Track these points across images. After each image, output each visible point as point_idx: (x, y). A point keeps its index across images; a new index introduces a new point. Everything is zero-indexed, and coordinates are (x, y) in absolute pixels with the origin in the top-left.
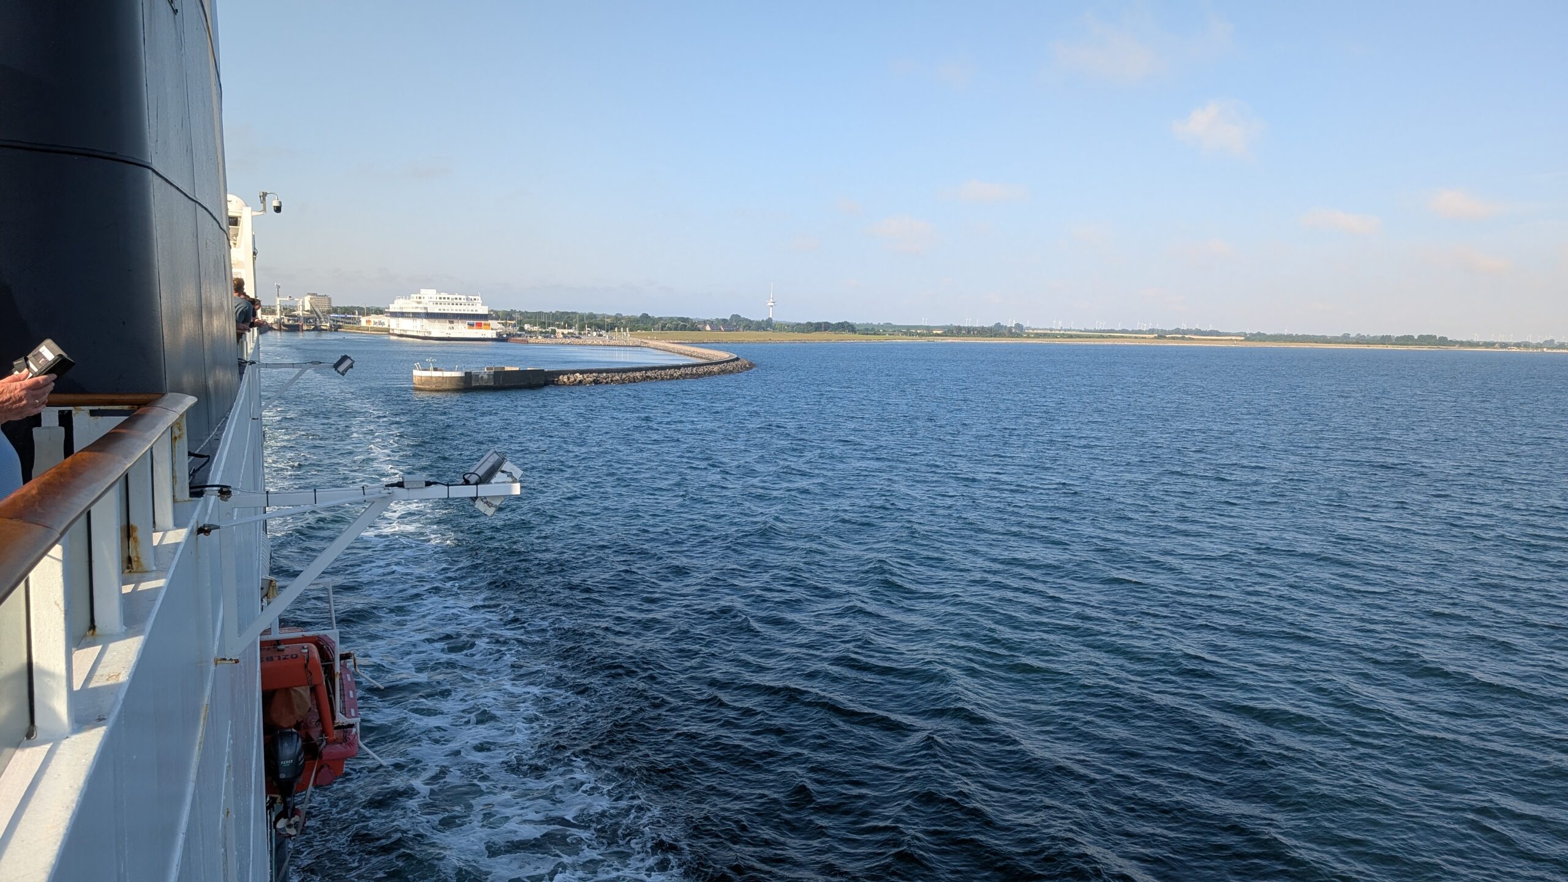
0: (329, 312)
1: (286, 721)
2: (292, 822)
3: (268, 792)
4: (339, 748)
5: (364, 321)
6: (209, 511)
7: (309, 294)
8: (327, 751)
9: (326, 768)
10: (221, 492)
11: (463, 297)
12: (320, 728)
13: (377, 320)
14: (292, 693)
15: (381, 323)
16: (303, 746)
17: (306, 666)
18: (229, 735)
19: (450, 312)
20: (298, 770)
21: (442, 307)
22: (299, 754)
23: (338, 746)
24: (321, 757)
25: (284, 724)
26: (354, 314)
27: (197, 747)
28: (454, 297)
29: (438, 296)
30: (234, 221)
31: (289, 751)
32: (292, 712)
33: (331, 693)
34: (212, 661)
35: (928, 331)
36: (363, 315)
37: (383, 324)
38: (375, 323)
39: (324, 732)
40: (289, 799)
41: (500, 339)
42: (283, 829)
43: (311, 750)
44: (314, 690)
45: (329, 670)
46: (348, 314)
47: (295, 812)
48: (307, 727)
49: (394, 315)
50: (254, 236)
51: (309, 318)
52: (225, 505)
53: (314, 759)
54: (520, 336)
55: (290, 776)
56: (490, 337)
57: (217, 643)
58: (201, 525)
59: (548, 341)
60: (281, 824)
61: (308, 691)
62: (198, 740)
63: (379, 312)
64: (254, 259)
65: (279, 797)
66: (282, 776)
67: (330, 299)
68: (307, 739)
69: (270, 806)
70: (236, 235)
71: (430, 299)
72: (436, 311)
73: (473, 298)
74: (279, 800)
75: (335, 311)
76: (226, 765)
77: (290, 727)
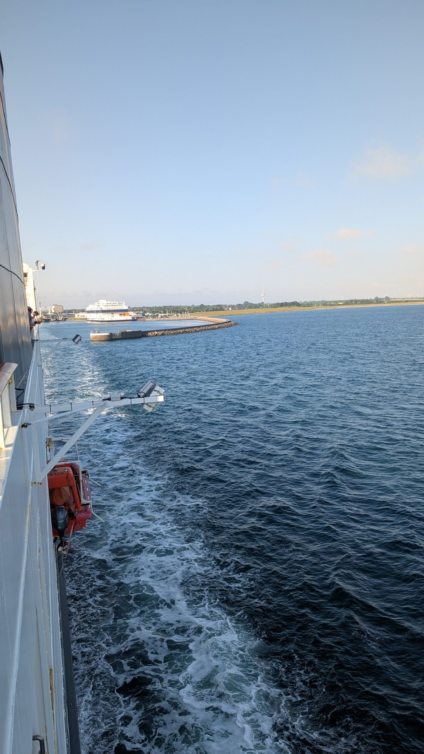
0: (62, 313)
1: (59, 502)
2: (65, 548)
3: (53, 535)
4: (83, 515)
5: (76, 315)
6: (25, 415)
7: (53, 305)
8: (78, 515)
9: (78, 524)
10: (30, 406)
11: (117, 302)
12: (75, 505)
13: (82, 315)
14: (62, 489)
15: (83, 316)
16: (68, 514)
17: (67, 477)
18: (38, 515)
19: (112, 309)
20: (66, 525)
21: (108, 307)
22: (66, 518)
23: (83, 513)
24: (76, 519)
25: (59, 504)
26: (72, 312)
27: (27, 526)
28: (113, 302)
29: (107, 303)
30: (25, 275)
31: (62, 516)
32: (62, 498)
33: (78, 489)
34: (30, 484)
35: (336, 303)
36: (76, 313)
37: (85, 316)
38: (81, 316)
39: (76, 507)
40: (63, 538)
41: (134, 320)
42: (61, 551)
43: (71, 515)
44: (71, 488)
45: (77, 478)
46: (70, 313)
47: (66, 544)
48: (69, 505)
49: (89, 312)
50: (34, 281)
51: (54, 316)
52: (33, 412)
53: (73, 519)
54: (142, 318)
55: (63, 527)
56: (129, 319)
57: (32, 475)
58: (23, 423)
59: (154, 319)
60: (60, 549)
61: (69, 489)
62: (27, 523)
63: (83, 311)
64: (35, 292)
65: (58, 537)
66: (60, 528)
67: (63, 307)
68: (69, 510)
69: (55, 541)
70: (26, 281)
71: (103, 304)
72: (106, 309)
73: (121, 302)
74: (58, 538)
75: (65, 312)
76: (38, 529)
77: (61, 505)
